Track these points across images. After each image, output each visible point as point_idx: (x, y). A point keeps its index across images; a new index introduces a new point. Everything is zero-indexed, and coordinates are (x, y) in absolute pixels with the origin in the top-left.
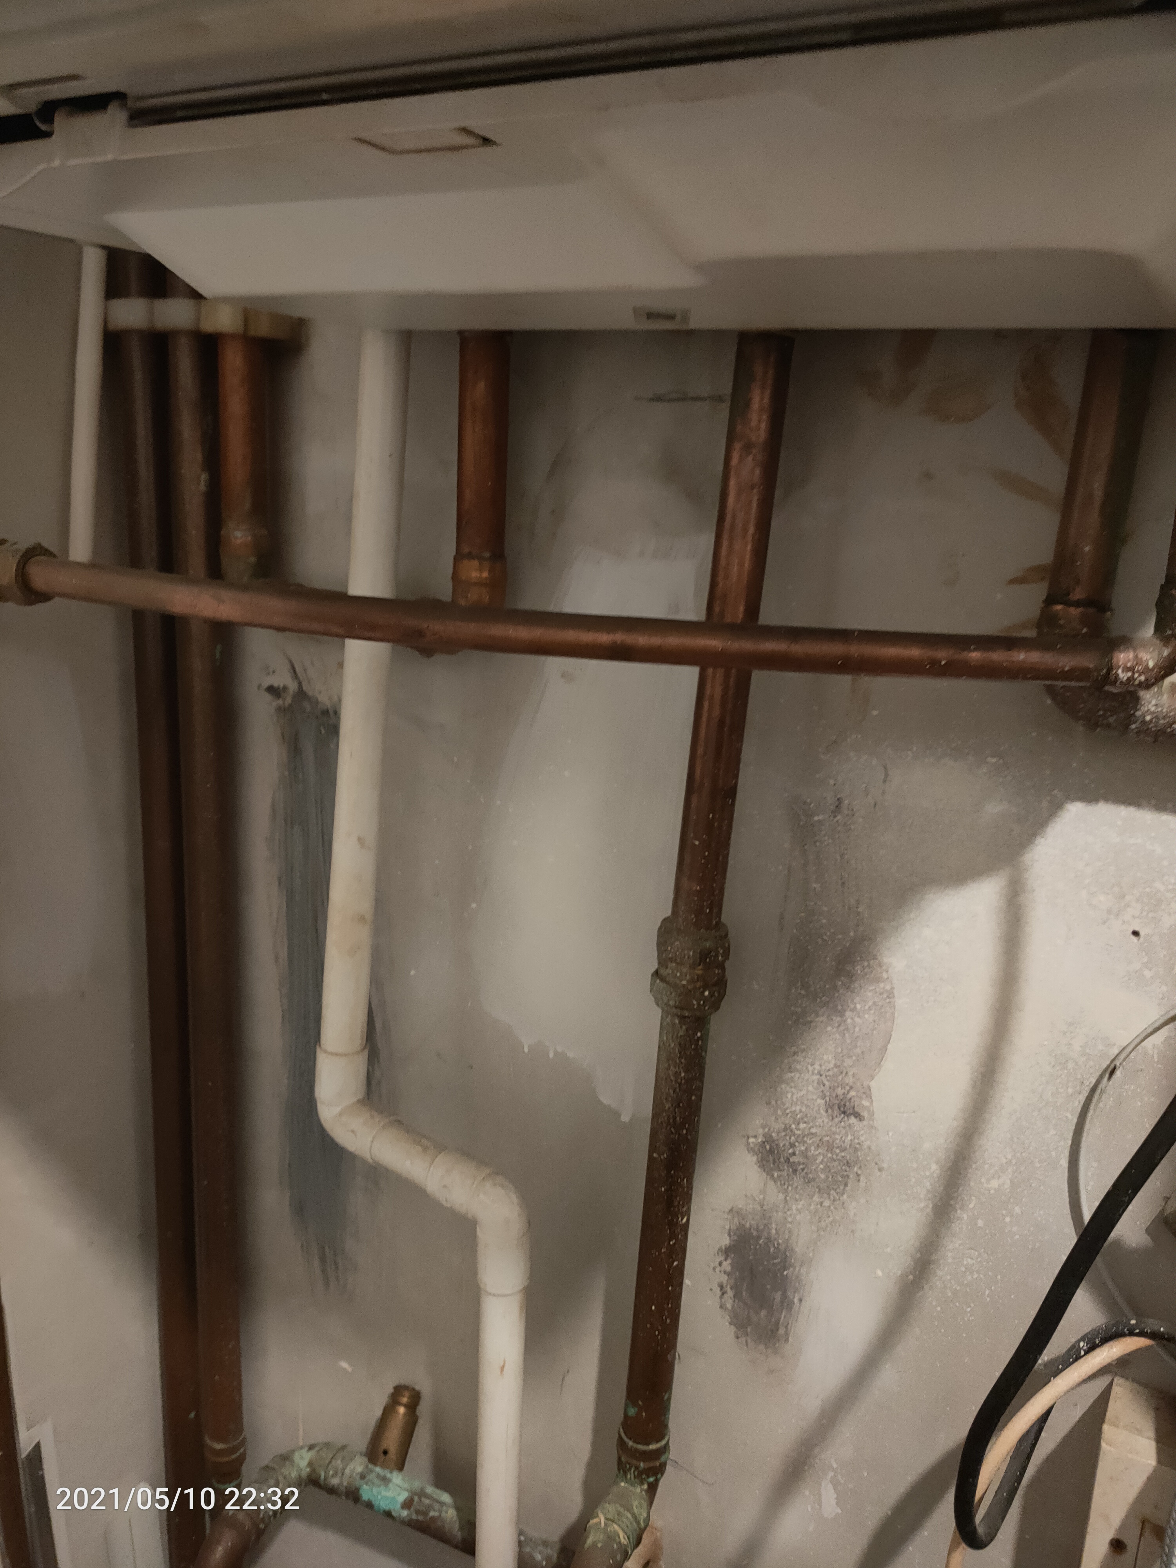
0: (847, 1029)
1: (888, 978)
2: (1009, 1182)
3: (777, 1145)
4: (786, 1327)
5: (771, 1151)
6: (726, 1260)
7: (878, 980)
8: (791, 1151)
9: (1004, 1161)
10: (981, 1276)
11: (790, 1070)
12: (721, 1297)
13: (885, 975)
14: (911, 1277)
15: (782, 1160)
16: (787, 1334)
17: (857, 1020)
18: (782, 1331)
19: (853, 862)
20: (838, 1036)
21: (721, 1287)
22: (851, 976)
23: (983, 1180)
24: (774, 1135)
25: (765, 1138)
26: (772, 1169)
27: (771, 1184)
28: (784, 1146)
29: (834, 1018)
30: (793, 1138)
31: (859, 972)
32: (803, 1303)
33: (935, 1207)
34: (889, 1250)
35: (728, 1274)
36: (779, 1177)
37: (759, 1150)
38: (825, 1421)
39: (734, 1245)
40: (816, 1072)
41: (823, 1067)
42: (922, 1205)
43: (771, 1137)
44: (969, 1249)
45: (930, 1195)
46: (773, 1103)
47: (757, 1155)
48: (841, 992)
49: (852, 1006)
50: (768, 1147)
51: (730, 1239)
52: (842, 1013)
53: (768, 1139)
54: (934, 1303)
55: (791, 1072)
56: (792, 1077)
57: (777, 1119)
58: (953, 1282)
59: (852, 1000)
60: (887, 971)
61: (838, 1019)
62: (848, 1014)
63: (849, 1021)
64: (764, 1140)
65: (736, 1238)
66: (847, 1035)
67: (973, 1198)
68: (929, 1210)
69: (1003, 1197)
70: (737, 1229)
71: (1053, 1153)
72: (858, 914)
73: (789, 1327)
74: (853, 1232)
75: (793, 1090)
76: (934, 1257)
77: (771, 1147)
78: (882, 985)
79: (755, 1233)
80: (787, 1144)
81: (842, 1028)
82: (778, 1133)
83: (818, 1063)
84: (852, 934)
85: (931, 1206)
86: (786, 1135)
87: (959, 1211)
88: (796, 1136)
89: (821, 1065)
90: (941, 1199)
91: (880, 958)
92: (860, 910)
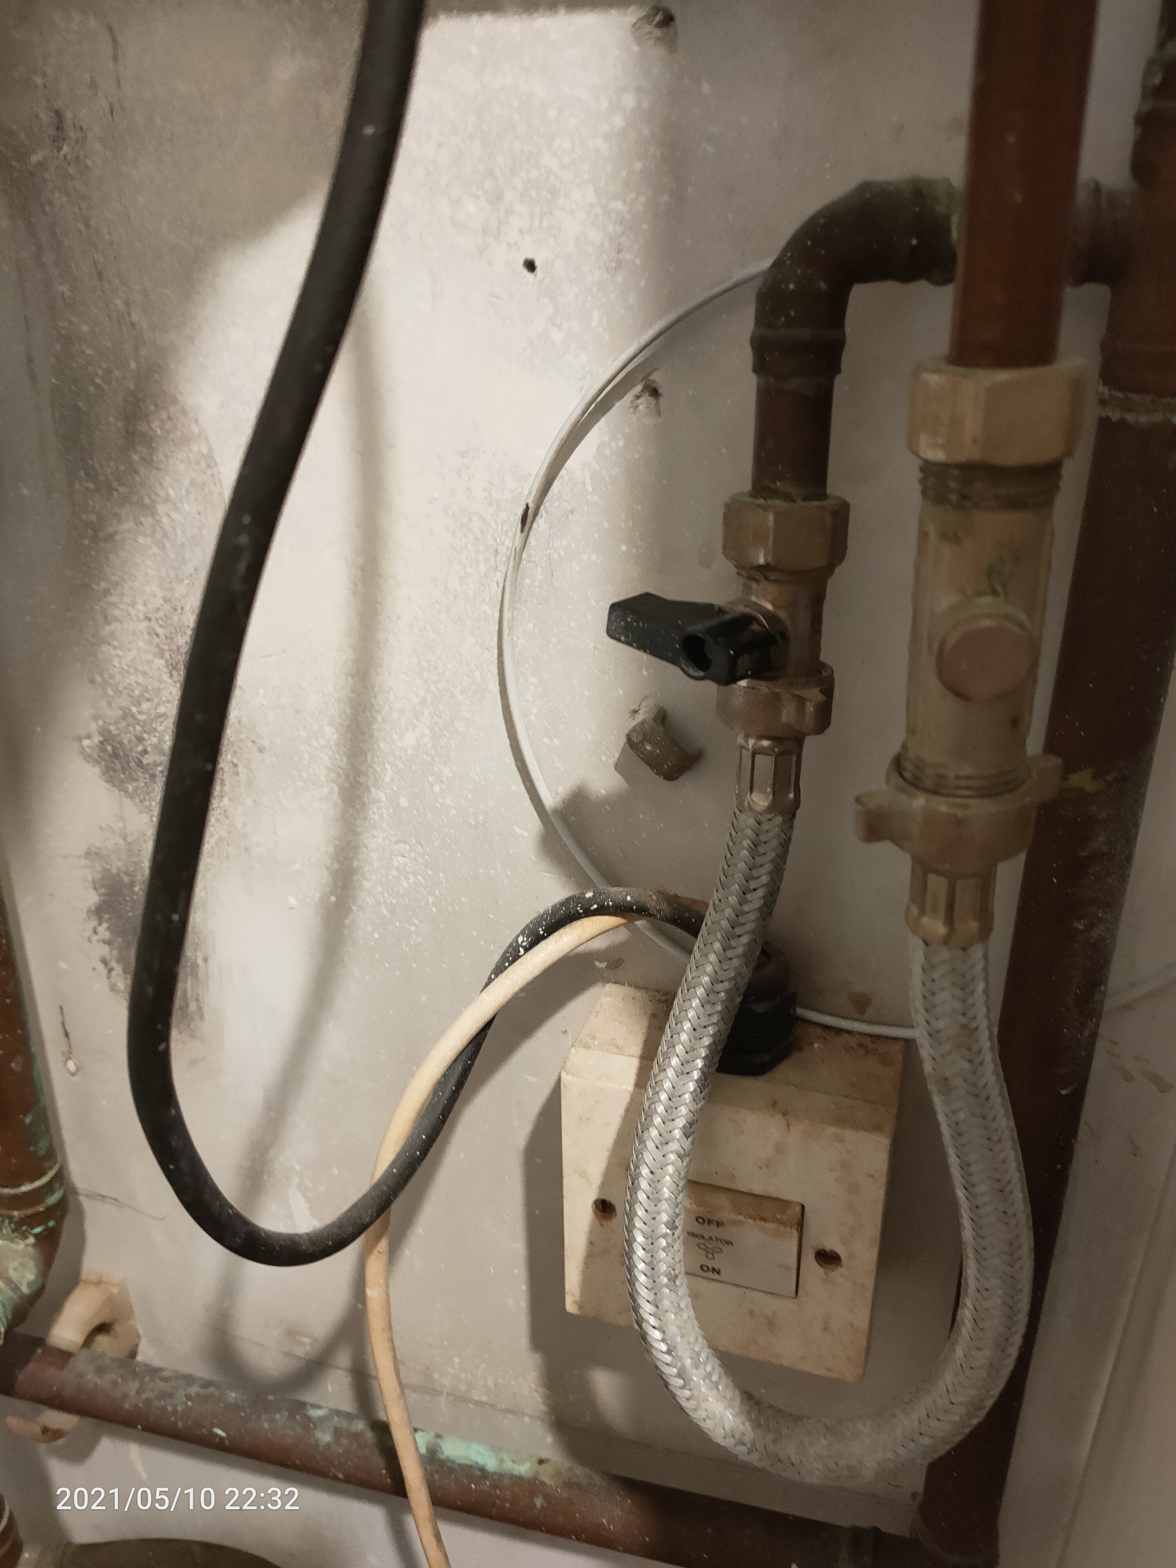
0: (165, 535)
1: (200, 434)
2: (427, 732)
3: (121, 743)
4: (198, 1000)
5: (115, 755)
6: (100, 924)
7: (187, 440)
8: (140, 748)
9: (416, 701)
10: (420, 878)
11: (107, 620)
12: (108, 978)
13: (195, 429)
14: (333, 899)
15: (133, 764)
16: (200, 1009)
17: (174, 515)
18: (193, 1006)
19: (105, 230)
20: (155, 550)
21: (105, 962)
22: (148, 441)
23: (395, 737)
24: (112, 728)
25: (102, 735)
26: (122, 781)
27: (127, 802)
28: (130, 741)
29: (143, 520)
30: (138, 728)
31: (159, 431)
32: (210, 962)
33: (342, 789)
34: (297, 866)
35: (108, 943)
36: (136, 789)
37: (99, 756)
38: (272, 1114)
39: (104, 901)
40: (141, 616)
41: (150, 606)
42: (325, 791)
43: (109, 732)
44: (397, 842)
45: (333, 775)
46: (98, 679)
47: (98, 763)
48: (142, 473)
49: (162, 493)
50: (109, 748)
51: (98, 894)
52: (151, 510)
53: (108, 737)
54: (369, 929)
55: (109, 624)
56: (113, 633)
57: (110, 704)
58: (386, 895)
59: (161, 484)
60: (196, 421)
61: (150, 520)
62: (161, 509)
63: (165, 520)
64: (101, 739)
65: (103, 891)
66: (168, 545)
67: (388, 766)
68: (335, 797)
69: (425, 756)
70: (103, 878)
71: (477, 675)
72: (133, 325)
73: (200, 998)
74: (247, 849)
75: (119, 652)
76: (355, 864)
77: (114, 747)
78: (194, 447)
79: (126, 879)
80: (133, 738)
81: (158, 535)
82: (116, 723)
83: (140, 601)
84: (133, 366)
85: (336, 790)
86: (128, 725)
87: (373, 790)
88: (142, 724)
89: (145, 604)
90: (347, 777)
91: (180, 398)
92: (135, 317)
